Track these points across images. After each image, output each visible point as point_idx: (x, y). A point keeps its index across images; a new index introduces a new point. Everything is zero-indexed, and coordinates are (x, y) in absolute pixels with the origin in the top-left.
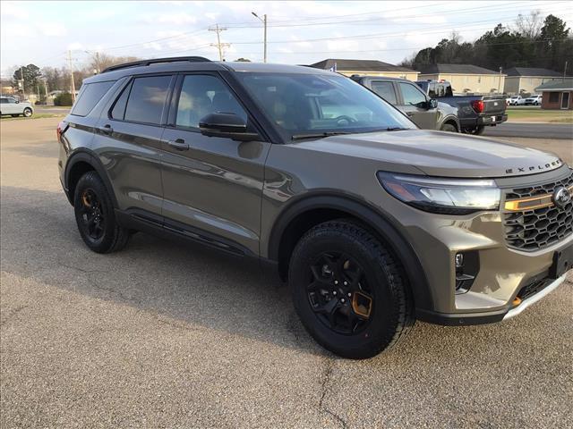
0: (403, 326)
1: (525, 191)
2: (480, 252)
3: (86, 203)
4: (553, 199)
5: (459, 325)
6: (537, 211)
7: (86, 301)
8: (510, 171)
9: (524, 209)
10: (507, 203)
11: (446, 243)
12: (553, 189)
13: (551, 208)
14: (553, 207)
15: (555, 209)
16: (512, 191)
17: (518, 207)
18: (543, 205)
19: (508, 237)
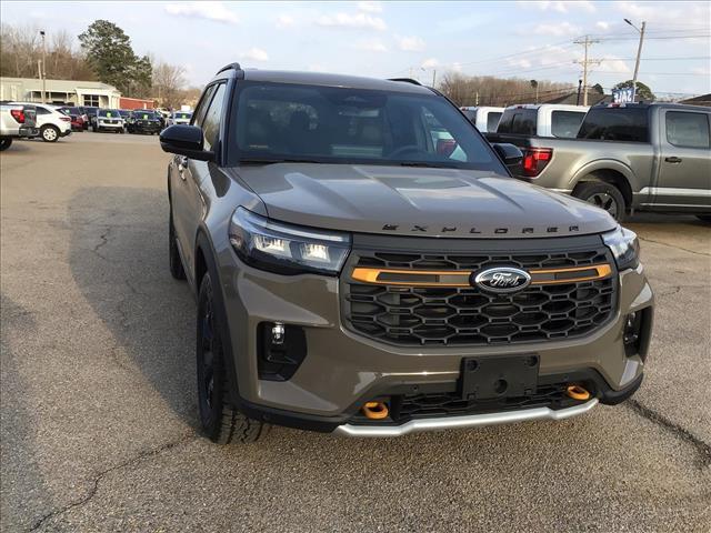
1: (403, 259)
2: (307, 331)
8: (393, 228)
9: (390, 284)
10: (357, 270)
12: (479, 265)
13: (462, 291)
14: (468, 291)
15: (475, 295)
16: (372, 255)
17: (377, 279)
18: (441, 284)
19: (353, 317)
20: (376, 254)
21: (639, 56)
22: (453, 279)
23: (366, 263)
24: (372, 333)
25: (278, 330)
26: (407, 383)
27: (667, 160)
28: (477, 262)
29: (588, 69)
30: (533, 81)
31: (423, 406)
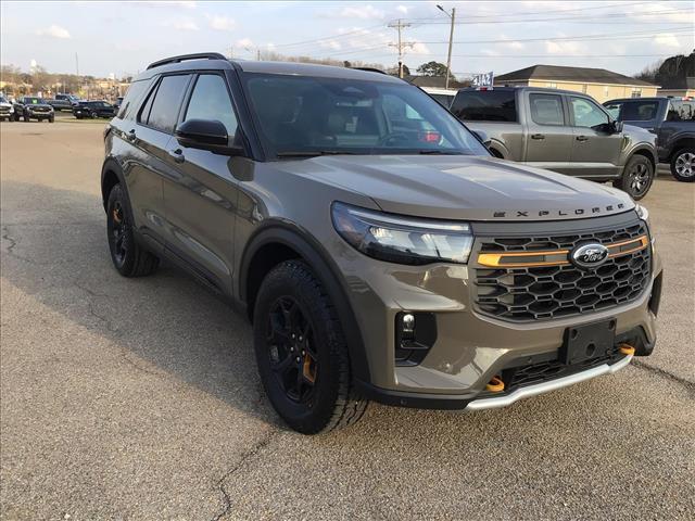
0: (347, 399)
1: (517, 243)
2: (438, 316)
3: (116, 217)
4: (569, 257)
5: (399, 405)
6: (533, 270)
7: (68, 326)
8: (502, 215)
9: (510, 266)
10: (481, 256)
11: (384, 299)
12: (573, 243)
13: (563, 268)
14: (568, 267)
15: (572, 270)
16: (493, 241)
17: (499, 262)
18: (548, 263)
19: (480, 300)
20: (496, 240)
21: (451, 39)
22: (555, 257)
23: (488, 248)
24: (494, 312)
25: (408, 318)
26: (523, 355)
27: (533, 137)
28: (571, 241)
29: (402, 51)
30: (346, 62)
31: (530, 375)
